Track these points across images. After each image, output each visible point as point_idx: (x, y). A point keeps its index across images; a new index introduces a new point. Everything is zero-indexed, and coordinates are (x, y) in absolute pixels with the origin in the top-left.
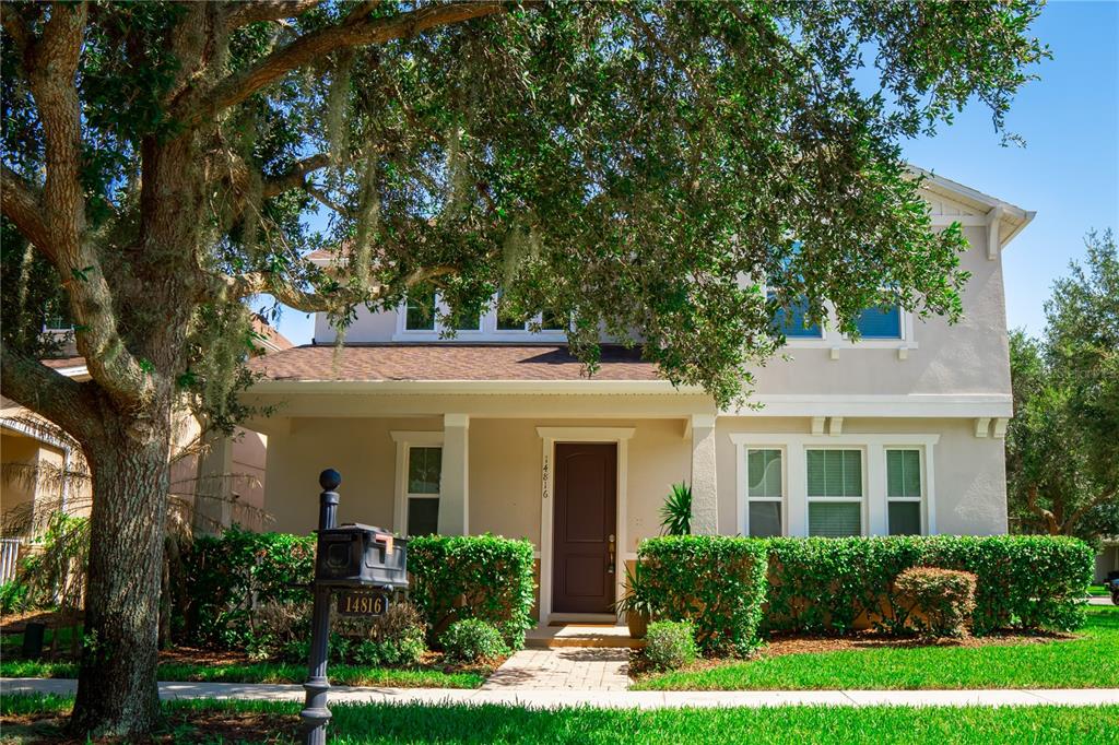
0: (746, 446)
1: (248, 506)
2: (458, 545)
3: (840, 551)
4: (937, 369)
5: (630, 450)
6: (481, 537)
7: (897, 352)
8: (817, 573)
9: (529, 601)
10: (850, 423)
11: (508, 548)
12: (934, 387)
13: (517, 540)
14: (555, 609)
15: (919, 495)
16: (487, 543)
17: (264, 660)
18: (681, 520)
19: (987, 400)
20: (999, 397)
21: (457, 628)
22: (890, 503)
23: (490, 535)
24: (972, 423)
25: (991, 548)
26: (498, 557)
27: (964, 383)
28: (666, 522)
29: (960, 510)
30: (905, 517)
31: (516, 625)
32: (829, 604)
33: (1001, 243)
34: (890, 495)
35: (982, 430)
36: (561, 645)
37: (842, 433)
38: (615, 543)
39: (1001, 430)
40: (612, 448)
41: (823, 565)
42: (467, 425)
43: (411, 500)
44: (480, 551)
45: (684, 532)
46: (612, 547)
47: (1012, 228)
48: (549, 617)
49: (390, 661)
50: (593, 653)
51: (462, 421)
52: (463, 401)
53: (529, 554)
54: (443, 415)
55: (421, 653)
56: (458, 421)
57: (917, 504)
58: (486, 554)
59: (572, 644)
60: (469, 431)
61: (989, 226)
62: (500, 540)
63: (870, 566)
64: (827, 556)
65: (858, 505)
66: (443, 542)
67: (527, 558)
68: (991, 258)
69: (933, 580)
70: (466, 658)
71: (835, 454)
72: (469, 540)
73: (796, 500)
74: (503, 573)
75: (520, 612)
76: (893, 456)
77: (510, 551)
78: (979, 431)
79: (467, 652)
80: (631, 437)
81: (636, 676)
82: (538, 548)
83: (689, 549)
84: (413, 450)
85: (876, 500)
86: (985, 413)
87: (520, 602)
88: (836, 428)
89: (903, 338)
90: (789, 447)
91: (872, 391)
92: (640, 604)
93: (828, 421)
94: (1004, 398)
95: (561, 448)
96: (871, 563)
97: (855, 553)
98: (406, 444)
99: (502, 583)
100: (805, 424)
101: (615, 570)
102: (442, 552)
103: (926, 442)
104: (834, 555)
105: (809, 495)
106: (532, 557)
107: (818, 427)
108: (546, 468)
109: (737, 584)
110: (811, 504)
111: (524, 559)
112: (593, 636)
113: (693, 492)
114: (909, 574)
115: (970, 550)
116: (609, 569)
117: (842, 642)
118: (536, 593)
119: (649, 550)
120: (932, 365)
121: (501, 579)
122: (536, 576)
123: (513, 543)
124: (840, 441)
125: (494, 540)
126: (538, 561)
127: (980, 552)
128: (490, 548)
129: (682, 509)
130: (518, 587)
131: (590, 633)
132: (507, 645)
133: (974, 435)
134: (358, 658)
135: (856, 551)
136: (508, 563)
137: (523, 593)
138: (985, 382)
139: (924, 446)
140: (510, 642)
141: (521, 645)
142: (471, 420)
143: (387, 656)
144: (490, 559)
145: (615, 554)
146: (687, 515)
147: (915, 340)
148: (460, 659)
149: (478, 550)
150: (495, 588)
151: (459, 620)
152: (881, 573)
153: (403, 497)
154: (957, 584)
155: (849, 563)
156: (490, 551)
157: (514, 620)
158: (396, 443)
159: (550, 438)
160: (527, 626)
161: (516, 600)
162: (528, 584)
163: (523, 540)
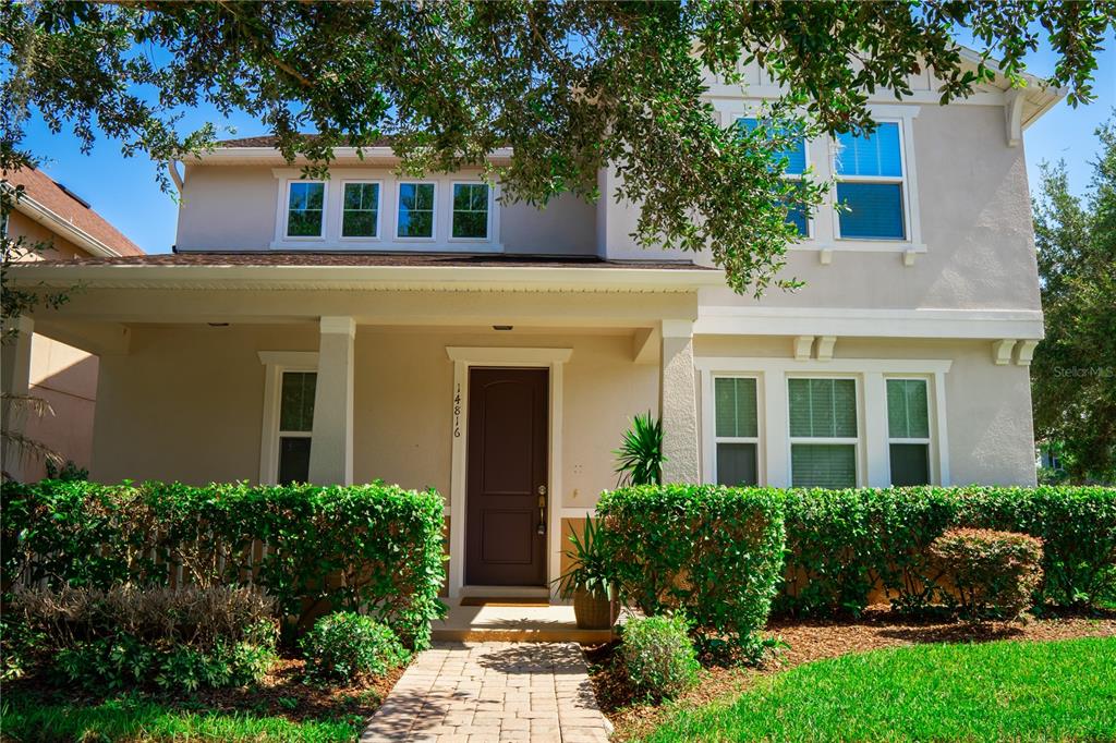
0: (712, 372)
1: (21, 439)
2: (333, 498)
3: (853, 506)
4: (951, 277)
5: (566, 375)
6: (367, 486)
7: (902, 257)
8: (823, 535)
9: (436, 581)
10: (844, 345)
11: (406, 503)
12: (948, 300)
13: (419, 492)
14: (470, 579)
15: (928, 437)
16: (375, 494)
17: (16, 681)
18: (649, 464)
19: (1012, 318)
20: (1026, 314)
21: (325, 628)
22: (892, 446)
23: (382, 483)
24: (989, 346)
25: (1045, 502)
26: (391, 516)
27: (983, 296)
28: (627, 466)
29: (979, 453)
30: (911, 464)
31: (418, 617)
32: (835, 576)
33: (1024, 124)
34: (891, 436)
35: (1004, 354)
36: (482, 639)
37: (833, 357)
38: (546, 495)
39: (1027, 356)
40: (541, 376)
41: (832, 526)
42: (352, 332)
43: (284, 441)
44: (364, 508)
45: (653, 480)
46: (542, 501)
47: (1036, 108)
48: (461, 591)
49: (214, 683)
50: (529, 653)
51: (348, 326)
52: (348, 300)
53: (437, 511)
54: (319, 319)
55: (266, 667)
56: (340, 327)
57: (924, 448)
58: (373, 512)
59: (497, 638)
60: (356, 341)
61: (1010, 105)
62: (395, 492)
63: (892, 527)
64: (837, 514)
65: (852, 447)
66: (308, 493)
67: (434, 517)
68: (1011, 144)
69: (991, 547)
70: (339, 678)
71: (824, 385)
72: (349, 491)
73: (776, 442)
74: (399, 540)
75: (424, 598)
76: (894, 387)
77: (409, 507)
78: (1000, 356)
79: (340, 667)
80: (567, 361)
81: (613, 712)
82: (448, 503)
83: (677, 504)
84: (286, 375)
85: (875, 443)
86: (1010, 334)
87: (423, 582)
88: (825, 350)
89: (908, 238)
90: (766, 374)
91: (872, 306)
92: (593, 580)
93: (816, 341)
94: (1033, 315)
95: (476, 374)
96: (894, 521)
97: (872, 510)
98: (277, 367)
99: (397, 556)
100: (785, 345)
101: (545, 530)
102: (307, 509)
103: (936, 371)
104: (846, 513)
105: (792, 435)
106: (441, 515)
107: (804, 350)
108: (458, 400)
109: (747, 556)
110: (794, 447)
111: (430, 519)
112: (524, 624)
113: (664, 426)
114: (950, 537)
115: (1020, 506)
116: (538, 529)
117: (860, 628)
118: (446, 566)
119: (614, 507)
120: (944, 272)
121: (396, 549)
122: (446, 542)
123: (415, 495)
124: (830, 367)
125: (386, 490)
126: (448, 520)
127: (1031, 507)
128: (380, 503)
129: (648, 448)
130: (421, 561)
131: (518, 619)
132: (405, 647)
133: (994, 362)
134: (162, 681)
135: (873, 506)
136: (407, 526)
137: (428, 570)
138: (1011, 297)
139: (932, 376)
140: (409, 643)
141: (427, 645)
142: (358, 327)
143: (211, 675)
144: (379, 519)
145: (545, 509)
146: (658, 457)
147: (923, 242)
148: (329, 678)
149: (361, 506)
150: (386, 562)
151: (329, 613)
152: (906, 535)
153: (273, 435)
154: (1021, 551)
155: (866, 522)
156: (379, 507)
157: (414, 611)
158: (265, 366)
159: (465, 360)
160: (434, 616)
161: (417, 581)
162: (435, 556)
163: (428, 490)
